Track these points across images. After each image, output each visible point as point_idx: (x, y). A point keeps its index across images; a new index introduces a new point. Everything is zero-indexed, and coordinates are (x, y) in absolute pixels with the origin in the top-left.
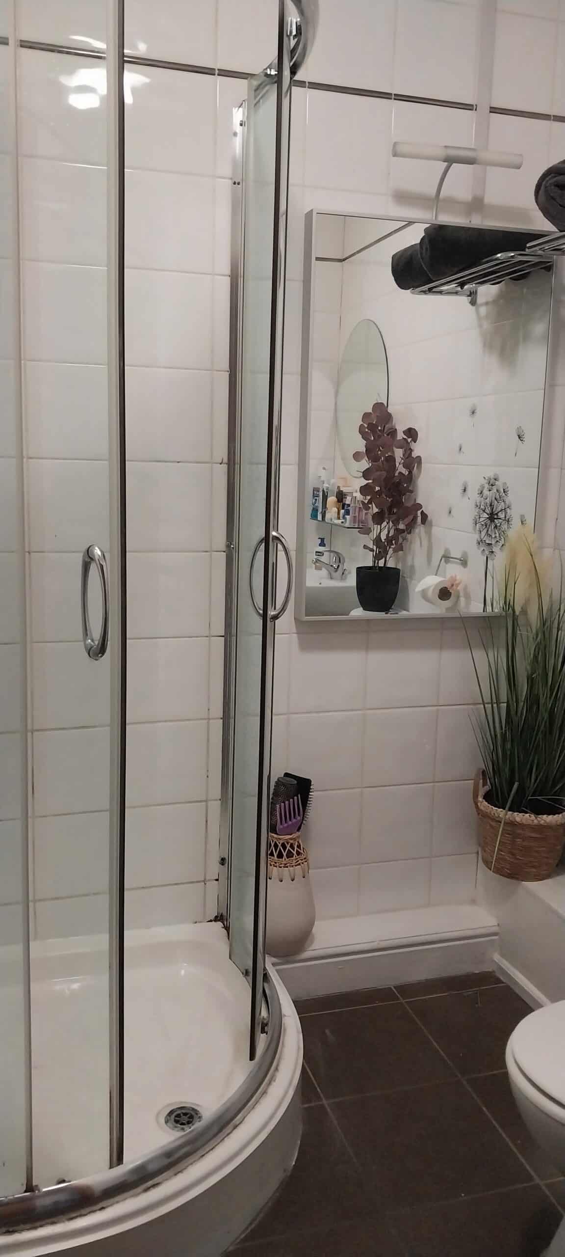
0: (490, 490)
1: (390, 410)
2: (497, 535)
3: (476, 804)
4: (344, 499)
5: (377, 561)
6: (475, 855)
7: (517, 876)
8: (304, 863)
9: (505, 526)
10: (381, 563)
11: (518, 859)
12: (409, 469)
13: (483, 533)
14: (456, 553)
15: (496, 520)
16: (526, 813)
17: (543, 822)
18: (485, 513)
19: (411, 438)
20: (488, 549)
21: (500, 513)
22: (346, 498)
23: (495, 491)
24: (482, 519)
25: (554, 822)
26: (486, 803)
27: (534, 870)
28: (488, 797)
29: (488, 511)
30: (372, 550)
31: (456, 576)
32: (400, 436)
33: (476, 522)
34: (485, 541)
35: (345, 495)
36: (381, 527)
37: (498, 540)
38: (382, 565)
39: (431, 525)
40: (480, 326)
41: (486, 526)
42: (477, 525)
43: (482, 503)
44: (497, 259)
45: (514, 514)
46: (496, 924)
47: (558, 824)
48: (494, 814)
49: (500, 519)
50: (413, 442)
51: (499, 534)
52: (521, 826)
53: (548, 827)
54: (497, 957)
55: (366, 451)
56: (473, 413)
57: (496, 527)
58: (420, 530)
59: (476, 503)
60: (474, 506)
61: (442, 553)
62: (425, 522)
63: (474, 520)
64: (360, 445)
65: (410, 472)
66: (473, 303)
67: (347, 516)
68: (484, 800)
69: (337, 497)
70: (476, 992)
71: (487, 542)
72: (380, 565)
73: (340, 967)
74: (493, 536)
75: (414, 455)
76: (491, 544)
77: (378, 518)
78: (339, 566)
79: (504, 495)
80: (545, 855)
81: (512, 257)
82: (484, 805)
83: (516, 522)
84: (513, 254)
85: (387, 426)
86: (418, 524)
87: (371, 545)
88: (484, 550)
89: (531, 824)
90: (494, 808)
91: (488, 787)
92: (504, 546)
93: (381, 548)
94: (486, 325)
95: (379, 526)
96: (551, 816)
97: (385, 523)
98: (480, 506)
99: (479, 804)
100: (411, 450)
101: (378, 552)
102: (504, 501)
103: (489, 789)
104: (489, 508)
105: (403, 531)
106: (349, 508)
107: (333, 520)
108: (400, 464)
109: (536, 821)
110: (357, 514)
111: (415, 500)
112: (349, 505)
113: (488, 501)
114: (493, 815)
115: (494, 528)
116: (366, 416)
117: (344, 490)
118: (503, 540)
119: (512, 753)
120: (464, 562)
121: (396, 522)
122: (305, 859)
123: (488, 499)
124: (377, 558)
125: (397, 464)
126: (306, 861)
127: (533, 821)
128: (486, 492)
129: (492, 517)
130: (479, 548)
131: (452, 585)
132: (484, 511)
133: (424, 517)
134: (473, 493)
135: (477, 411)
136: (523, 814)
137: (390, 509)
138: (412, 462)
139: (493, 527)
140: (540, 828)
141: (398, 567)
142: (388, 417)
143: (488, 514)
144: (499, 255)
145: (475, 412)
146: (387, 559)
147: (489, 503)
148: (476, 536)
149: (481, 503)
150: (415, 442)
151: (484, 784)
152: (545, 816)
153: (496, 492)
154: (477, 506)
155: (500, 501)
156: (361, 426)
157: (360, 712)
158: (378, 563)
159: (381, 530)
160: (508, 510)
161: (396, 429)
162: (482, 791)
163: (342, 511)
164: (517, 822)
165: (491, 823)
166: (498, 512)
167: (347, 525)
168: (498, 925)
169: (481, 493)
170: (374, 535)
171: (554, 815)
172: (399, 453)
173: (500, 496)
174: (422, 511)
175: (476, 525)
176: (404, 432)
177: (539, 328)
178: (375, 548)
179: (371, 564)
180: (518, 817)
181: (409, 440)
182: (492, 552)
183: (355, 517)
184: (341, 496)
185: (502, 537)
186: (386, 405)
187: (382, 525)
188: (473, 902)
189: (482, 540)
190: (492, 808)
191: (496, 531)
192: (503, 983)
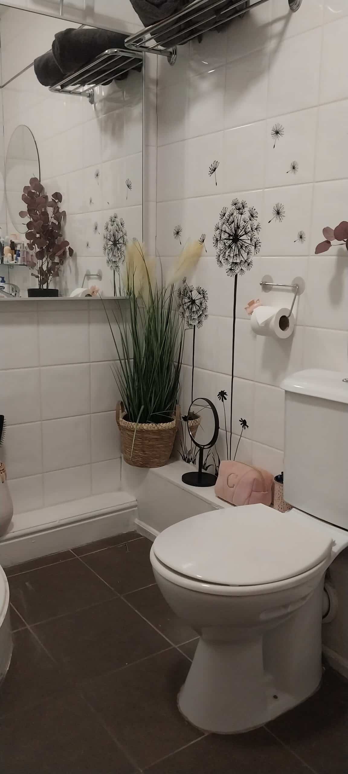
0: (112, 226)
1: (42, 183)
2: (120, 254)
3: (118, 423)
4: (15, 248)
5: (41, 285)
6: (119, 459)
7: (146, 465)
9: (123, 248)
10: (45, 287)
11: (145, 454)
12: (59, 221)
13: (110, 255)
14: (94, 272)
15: (117, 245)
16: (150, 423)
17: (161, 427)
18: (110, 242)
19: (58, 199)
20: (114, 264)
21: (120, 239)
22: (17, 247)
23: (116, 225)
24: (109, 246)
25: (167, 428)
26: (125, 421)
27: (156, 460)
28: (126, 418)
29: (112, 239)
30: (37, 277)
31: (95, 286)
32: (50, 199)
33: (105, 249)
35: (16, 245)
36: (42, 261)
37: (120, 257)
39: (76, 256)
40: (98, 117)
41: (112, 249)
42: (106, 250)
43: (108, 235)
44: (106, 54)
45: (129, 238)
46: (135, 500)
47: (170, 428)
48: (130, 427)
49: (120, 243)
50: (59, 202)
51: (121, 254)
52: (147, 431)
53: (164, 431)
54: (137, 521)
55: (28, 210)
56: (97, 175)
57: (118, 249)
58: (69, 261)
59: (104, 235)
60: (103, 238)
61: (85, 273)
62: (72, 255)
63: (103, 247)
64: (24, 207)
65: (59, 223)
66: (92, 102)
67: (18, 258)
68: (123, 419)
69: (10, 247)
71: (113, 260)
74: (117, 256)
75: (61, 211)
76: (116, 261)
77: (40, 255)
78: (16, 294)
79: (121, 227)
80: (163, 449)
81: (116, 52)
82: (123, 422)
83: (130, 244)
84: (116, 50)
85: (40, 194)
86: (67, 257)
87: (36, 273)
88: (112, 266)
89: (153, 430)
90: (130, 423)
92: (124, 261)
93: (44, 276)
94: (102, 116)
95: (41, 261)
96: (165, 424)
97: (44, 259)
98: (107, 237)
99: (120, 423)
100: (58, 208)
101: (42, 279)
102: (122, 231)
103: (126, 414)
104: (113, 238)
105: (58, 264)
106: (19, 252)
107: (9, 262)
108: (51, 217)
109: (156, 428)
110: (25, 256)
111: (64, 239)
112: (19, 251)
113: (112, 233)
115: (117, 250)
116: (26, 188)
117: (16, 241)
118: (123, 257)
119: (139, 389)
120: (100, 277)
121: (52, 257)
122: (3, 470)
123: (112, 231)
124: (41, 283)
126: (4, 472)
127: (154, 427)
128: (110, 227)
129: (115, 243)
130: (108, 266)
131: (93, 292)
132: (110, 240)
133: (71, 251)
134: (102, 230)
135: (100, 174)
136: (148, 424)
137: (48, 248)
138: (60, 216)
139: (116, 250)
140: (159, 432)
141: (56, 289)
142: (41, 189)
143: (112, 242)
144: (107, 51)
145: (98, 175)
146: (49, 282)
147: (112, 234)
148: (106, 258)
149: (107, 234)
150: (61, 202)
151: (123, 411)
152: (161, 424)
153: (116, 226)
154: (105, 238)
155: (120, 231)
156: (23, 195)
159: (42, 263)
160: (125, 237)
161: (47, 196)
162: (121, 415)
163: (15, 256)
164: (144, 430)
165: (129, 433)
166: (119, 239)
167: (19, 263)
168: (137, 500)
169: (106, 229)
170: (39, 265)
171: (167, 423)
172: (50, 211)
173: (119, 228)
174: (70, 247)
175: (105, 251)
176: (52, 196)
177: (137, 110)
178: (39, 276)
179: (37, 287)
180: (145, 426)
181: (57, 201)
182: (117, 266)
183: (24, 258)
184: (13, 246)
185: (122, 255)
186: (39, 179)
187: (43, 260)
188: (120, 489)
189: (110, 260)
191: (118, 252)
192: (142, 536)
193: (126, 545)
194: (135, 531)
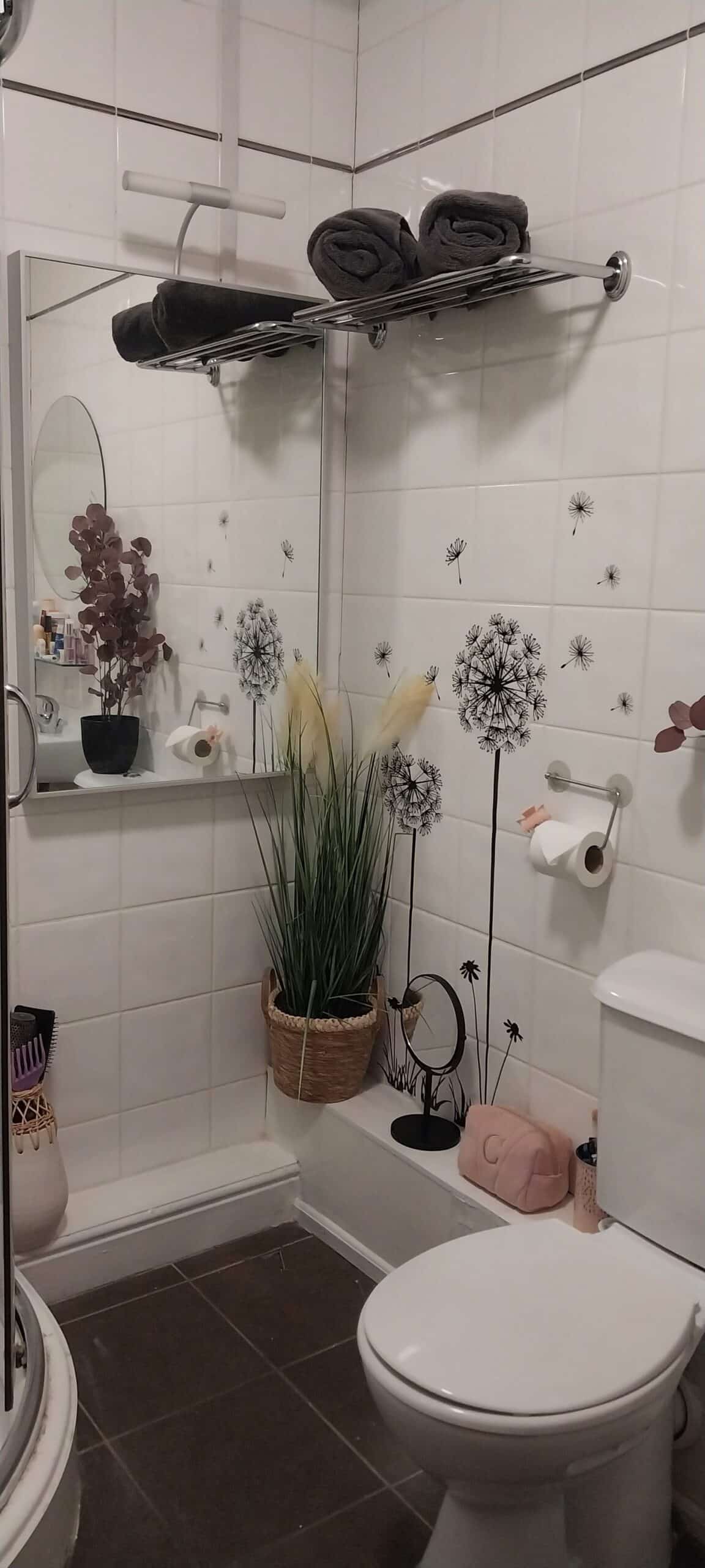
0: (252, 619)
1: (110, 513)
2: (266, 674)
3: (266, 1013)
4: (53, 628)
5: (107, 709)
6: (263, 1078)
7: (319, 1098)
8: (51, 1124)
9: (274, 664)
10: (114, 711)
11: (319, 1077)
12: (143, 590)
13: (247, 673)
14: (214, 697)
15: (262, 656)
16: (328, 1018)
17: (349, 1026)
18: (248, 647)
19: (143, 550)
20: (255, 690)
21: (268, 647)
22: (57, 626)
23: (260, 619)
24: (244, 655)
25: (361, 1026)
26: (280, 1011)
27: (339, 1087)
28: (279, 1002)
29: (252, 643)
30: (100, 695)
31: (216, 726)
32: (127, 547)
33: (237, 658)
34: (250, 681)
35: (55, 622)
36: (110, 664)
37: (267, 680)
38: (116, 714)
39: (177, 661)
40: (226, 412)
41: (251, 663)
42: (239, 661)
43: (244, 635)
44: (256, 330)
45: (286, 647)
46: (296, 1162)
47: (366, 1027)
48: (290, 1024)
49: (268, 654)
50: (145, 556)
51: (268, 673)
52: (323, 1034)
53: (355, 1032)
54: (298, 1203)
55: (82, 565)
56: (224, 521)
57: (263, 663)
58: (163, 668)
59: (236, 634)
60: (233, 638)
61: (195, 697)
62: (169, 658)
63: (234, 655)
64: (74, 558)
65: (144, 594)
66: (215, 382)
67: (60, 650)
68: (276, 1008)
69: (41, 624)
70: (278, 1252)
71: (253, 682)
72: (112, 714)
73: (104, 1251)
74: (261, 675)
75: (149, 571)
76: (259, 685)
77: (106, 653)
78: (51, 716)
79: (271, 624)
80: (353, 1067)
81: (274, 328)
82: (276, 1014)
83: (288, 660)
84: (274, 325)
85: (106, 534)
86: (159, 660)
87: (97, 687)
88: (249, 692)
89: (335, 1030)
90: (290, 1017)
91: (277, 989)
92: (275, 688)
93: (112, 692)
94: (234, 412)
95: (107, 663)
96: (357, 1018)
97: (114, 660)
98: (241, 638)
99: (270, 1014)
100: (143, 566)
101: (108, 697)
102: (271, 632)
103: (279, 992)
104: (254, 641)
105: (139, 669)
106: (62, 639)
107: (40, 656)
108: (129, 583)
109: (340, 1027)
110: (73, 647)
111: (155, 630)
112: (61, 636)
113: (251, 632)
114: (288, 1025)
115: (261, 665)
116: (78, 521)
117: (53, 615)
118: (273, 680)
119: (307, 946)
120: (225, 708)
121: (129, 659)
122: (51, 1118)
123: (251, 629)
124: (107, 704)
125: (126, 583)
126: (52, 1121)
127: (337, 1027)
128: (248, 621)
129: (258, 651)
130: (243, 691)
131: (213, 738)
132: (247, 645)
133: (168, 652)
134: (231, 622)
135: (230, 519)
136: (325, 1019)
137: (121, 641)
138: (145, 581)
139: (259, 665)
140: (346, 1034)
141: (135, 716)
142: (108, 523)
143: (252, 648)
144: (257, 325)
145: (227, 520)
146: (122, 706)
147: (252, 634)
148: (238, 676)
149: (241, 633)
150: (148, 556)
151: (273, 986)
152: (350, 1019)
153: (261, 621)
154: (237, 638)
155: (267, 633)
156: (72, 534)
157: (114, 913)
158: (109, 710)
159: (110, 668)
160: (278, 644)
161: (120, 539)
162: (271, 998)
163: (52, 644)
164: (318, 1030)
165: (287, 1035)
166: (266, 646)
167: (61, 661)
168: (298, 1162)
169: (241, 622)
170: (100, 675)
171: (361, 1016)
172: (126, 570)
173: (266, 626)
174: (165, 644)
175: (237, 662)
176: (132, 542)
177: (304, 419)
178: (103, 691)
179: (99, 712)
180: (319, 1024)
181: (140, 553)
182: (261, 695)
183: (71, 651)
184: (47, 623)
185: (272, 677)
186: (104, 506)
187: (111, 662)
188: (264, 1136)
189: (246, 681)
190: (287, 1017)
191: (264, 668)
192: (309, 1234)
193: (279, 1254)
194: (296, 1222)
